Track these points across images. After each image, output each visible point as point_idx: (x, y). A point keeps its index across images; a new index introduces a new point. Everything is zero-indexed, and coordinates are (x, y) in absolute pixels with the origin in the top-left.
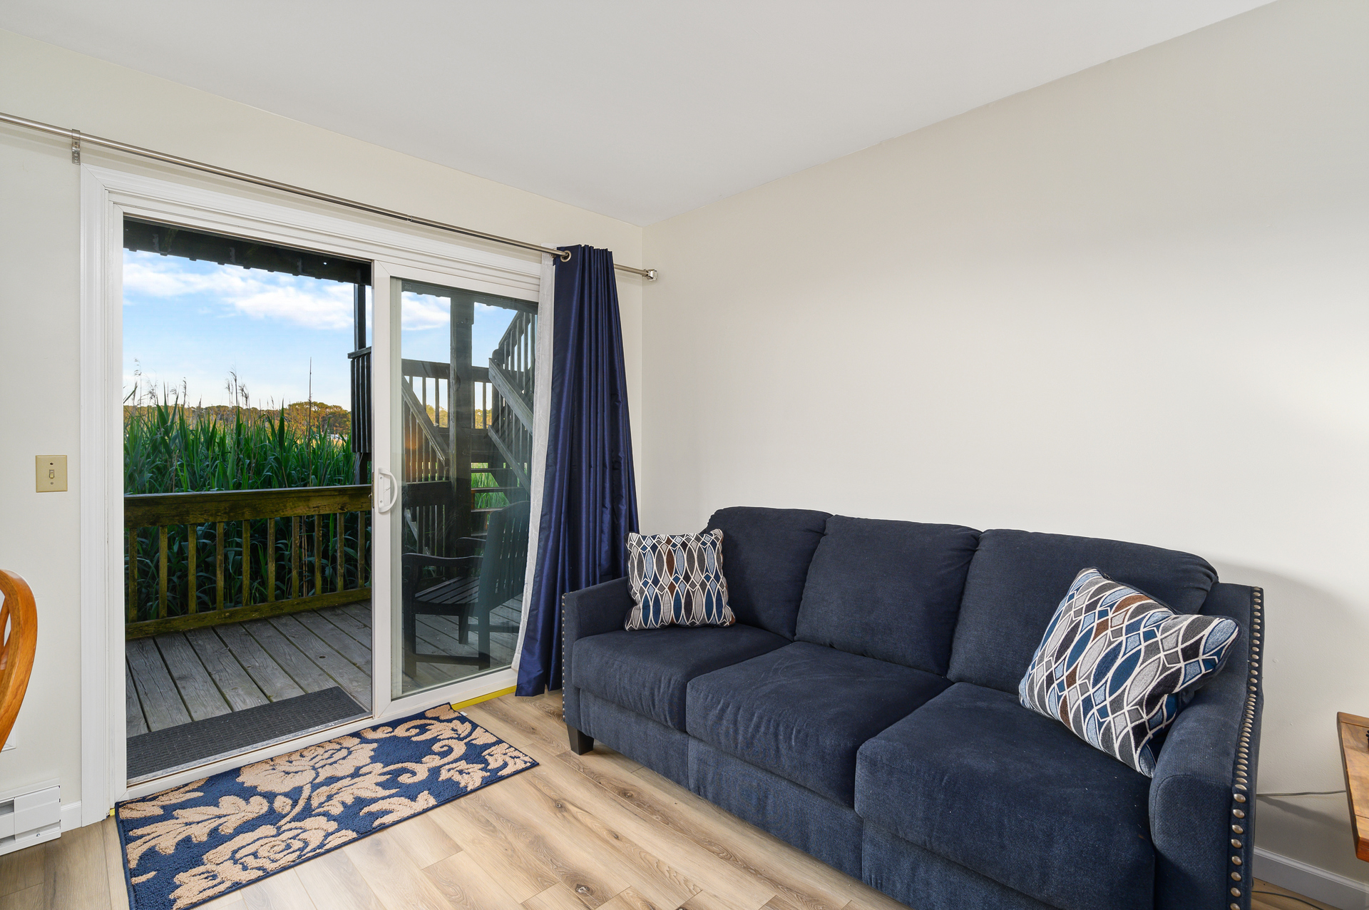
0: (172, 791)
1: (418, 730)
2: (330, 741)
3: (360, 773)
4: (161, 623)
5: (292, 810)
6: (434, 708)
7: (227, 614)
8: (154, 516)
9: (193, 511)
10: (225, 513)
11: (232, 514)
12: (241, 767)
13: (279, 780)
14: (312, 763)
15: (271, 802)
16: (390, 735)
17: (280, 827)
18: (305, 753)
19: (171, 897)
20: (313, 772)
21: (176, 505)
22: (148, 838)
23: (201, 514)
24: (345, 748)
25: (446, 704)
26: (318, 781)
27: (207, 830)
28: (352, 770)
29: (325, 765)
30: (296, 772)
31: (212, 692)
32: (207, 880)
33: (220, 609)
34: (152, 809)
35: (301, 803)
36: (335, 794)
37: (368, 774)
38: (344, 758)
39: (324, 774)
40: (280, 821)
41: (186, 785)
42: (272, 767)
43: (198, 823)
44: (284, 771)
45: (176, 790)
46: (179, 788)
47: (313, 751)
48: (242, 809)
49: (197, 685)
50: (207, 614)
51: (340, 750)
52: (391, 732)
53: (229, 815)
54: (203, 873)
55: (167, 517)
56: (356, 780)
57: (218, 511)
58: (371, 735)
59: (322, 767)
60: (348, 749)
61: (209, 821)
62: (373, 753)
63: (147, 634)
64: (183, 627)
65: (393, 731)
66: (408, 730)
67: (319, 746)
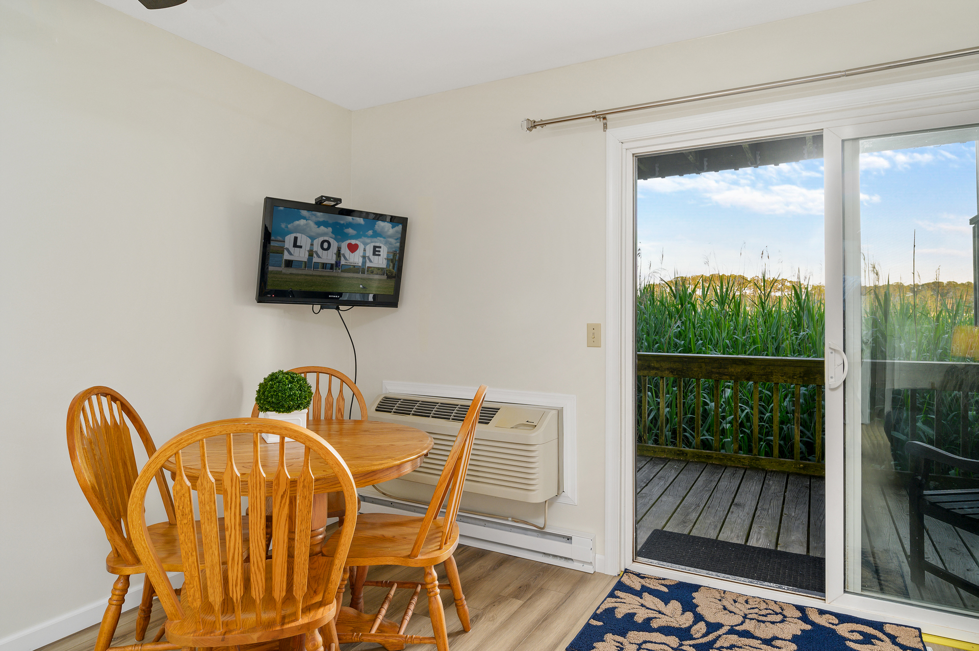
0: (655, 579)
1: (861, 638)
2: (775, 602)
3: (773, 643)
4: (753, 459)
5: (701, 638)
6: (897, 625)
7: (801, 465)
8: (748, 373)
9: (776, 372)
10: (800, 377)
11: (805, 378)
12: (702, 586)
13: (714, 610)
14: (748, 612)
15: (695, 623)
16: (831, 626)
17: (683, 645)
18: (750, 601)
19: (595, 645)
20: (742, 619)
21: (763, 367)
22: (619, 600)
23: (782, 376)
24: (783, 615)
25: (915, 628)
26: (737, 628)
27: (646, 616)
28: (769, 636)
29: (753, 619)
30: (731, 612)
31: (745, 523)
32: (616, 648)
33: (797, 460)
34: (636, 584)
35: (711, 637)
36: (738, 647)
37: (777, 647)
38: (773, 623)
39: (749, 626)
40: (686, 640)
41: (664, 579)
42: (720, 598)
43: (648, 608)
44: (724, 606)
45: (657, 579)
46: (660, 579)
47: (757, 602)
48: (675, 616)
49: (741, 514)
50: (786, 461)
51: (777, 614)
52: (833, 624)
53: (665, 615)
54: (619, 642)
55: (757, 375)
56: (764, 647)
57: (794, 375)
58: (814, 617)
59: (751, 619)
60: (785, 617)
61: (652, 611)
62: (799, 633)
63: (743, 465)
64: (768, 467)
65: (836, 625)
66: (852, 631)
67: (764, 601)
